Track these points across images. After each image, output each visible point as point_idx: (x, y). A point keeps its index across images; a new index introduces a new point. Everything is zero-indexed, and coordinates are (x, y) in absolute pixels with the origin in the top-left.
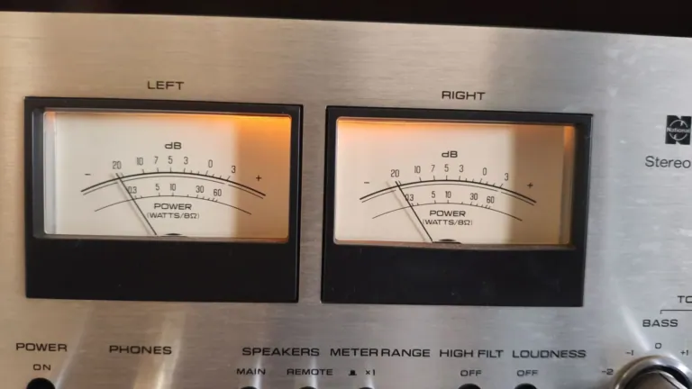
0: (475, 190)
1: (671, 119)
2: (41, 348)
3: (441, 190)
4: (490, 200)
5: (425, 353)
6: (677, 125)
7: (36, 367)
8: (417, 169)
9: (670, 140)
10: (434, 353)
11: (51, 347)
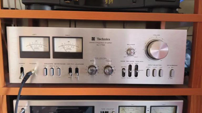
0: (72, 46)
1: (92, 38)
2: (22, 64)
3: (68, 46)
4: (74, 47)
5: (65, 64)
6: (93, 38)
7: (22, 66)
8: (65, 44)
9: (92, 40)
10: (66, 64)
11: (23, 63)
